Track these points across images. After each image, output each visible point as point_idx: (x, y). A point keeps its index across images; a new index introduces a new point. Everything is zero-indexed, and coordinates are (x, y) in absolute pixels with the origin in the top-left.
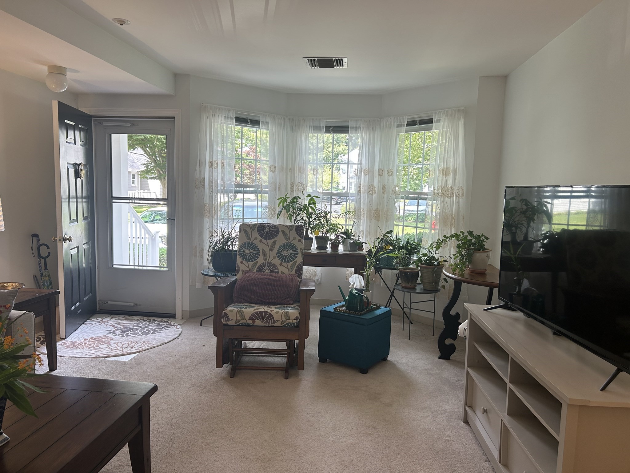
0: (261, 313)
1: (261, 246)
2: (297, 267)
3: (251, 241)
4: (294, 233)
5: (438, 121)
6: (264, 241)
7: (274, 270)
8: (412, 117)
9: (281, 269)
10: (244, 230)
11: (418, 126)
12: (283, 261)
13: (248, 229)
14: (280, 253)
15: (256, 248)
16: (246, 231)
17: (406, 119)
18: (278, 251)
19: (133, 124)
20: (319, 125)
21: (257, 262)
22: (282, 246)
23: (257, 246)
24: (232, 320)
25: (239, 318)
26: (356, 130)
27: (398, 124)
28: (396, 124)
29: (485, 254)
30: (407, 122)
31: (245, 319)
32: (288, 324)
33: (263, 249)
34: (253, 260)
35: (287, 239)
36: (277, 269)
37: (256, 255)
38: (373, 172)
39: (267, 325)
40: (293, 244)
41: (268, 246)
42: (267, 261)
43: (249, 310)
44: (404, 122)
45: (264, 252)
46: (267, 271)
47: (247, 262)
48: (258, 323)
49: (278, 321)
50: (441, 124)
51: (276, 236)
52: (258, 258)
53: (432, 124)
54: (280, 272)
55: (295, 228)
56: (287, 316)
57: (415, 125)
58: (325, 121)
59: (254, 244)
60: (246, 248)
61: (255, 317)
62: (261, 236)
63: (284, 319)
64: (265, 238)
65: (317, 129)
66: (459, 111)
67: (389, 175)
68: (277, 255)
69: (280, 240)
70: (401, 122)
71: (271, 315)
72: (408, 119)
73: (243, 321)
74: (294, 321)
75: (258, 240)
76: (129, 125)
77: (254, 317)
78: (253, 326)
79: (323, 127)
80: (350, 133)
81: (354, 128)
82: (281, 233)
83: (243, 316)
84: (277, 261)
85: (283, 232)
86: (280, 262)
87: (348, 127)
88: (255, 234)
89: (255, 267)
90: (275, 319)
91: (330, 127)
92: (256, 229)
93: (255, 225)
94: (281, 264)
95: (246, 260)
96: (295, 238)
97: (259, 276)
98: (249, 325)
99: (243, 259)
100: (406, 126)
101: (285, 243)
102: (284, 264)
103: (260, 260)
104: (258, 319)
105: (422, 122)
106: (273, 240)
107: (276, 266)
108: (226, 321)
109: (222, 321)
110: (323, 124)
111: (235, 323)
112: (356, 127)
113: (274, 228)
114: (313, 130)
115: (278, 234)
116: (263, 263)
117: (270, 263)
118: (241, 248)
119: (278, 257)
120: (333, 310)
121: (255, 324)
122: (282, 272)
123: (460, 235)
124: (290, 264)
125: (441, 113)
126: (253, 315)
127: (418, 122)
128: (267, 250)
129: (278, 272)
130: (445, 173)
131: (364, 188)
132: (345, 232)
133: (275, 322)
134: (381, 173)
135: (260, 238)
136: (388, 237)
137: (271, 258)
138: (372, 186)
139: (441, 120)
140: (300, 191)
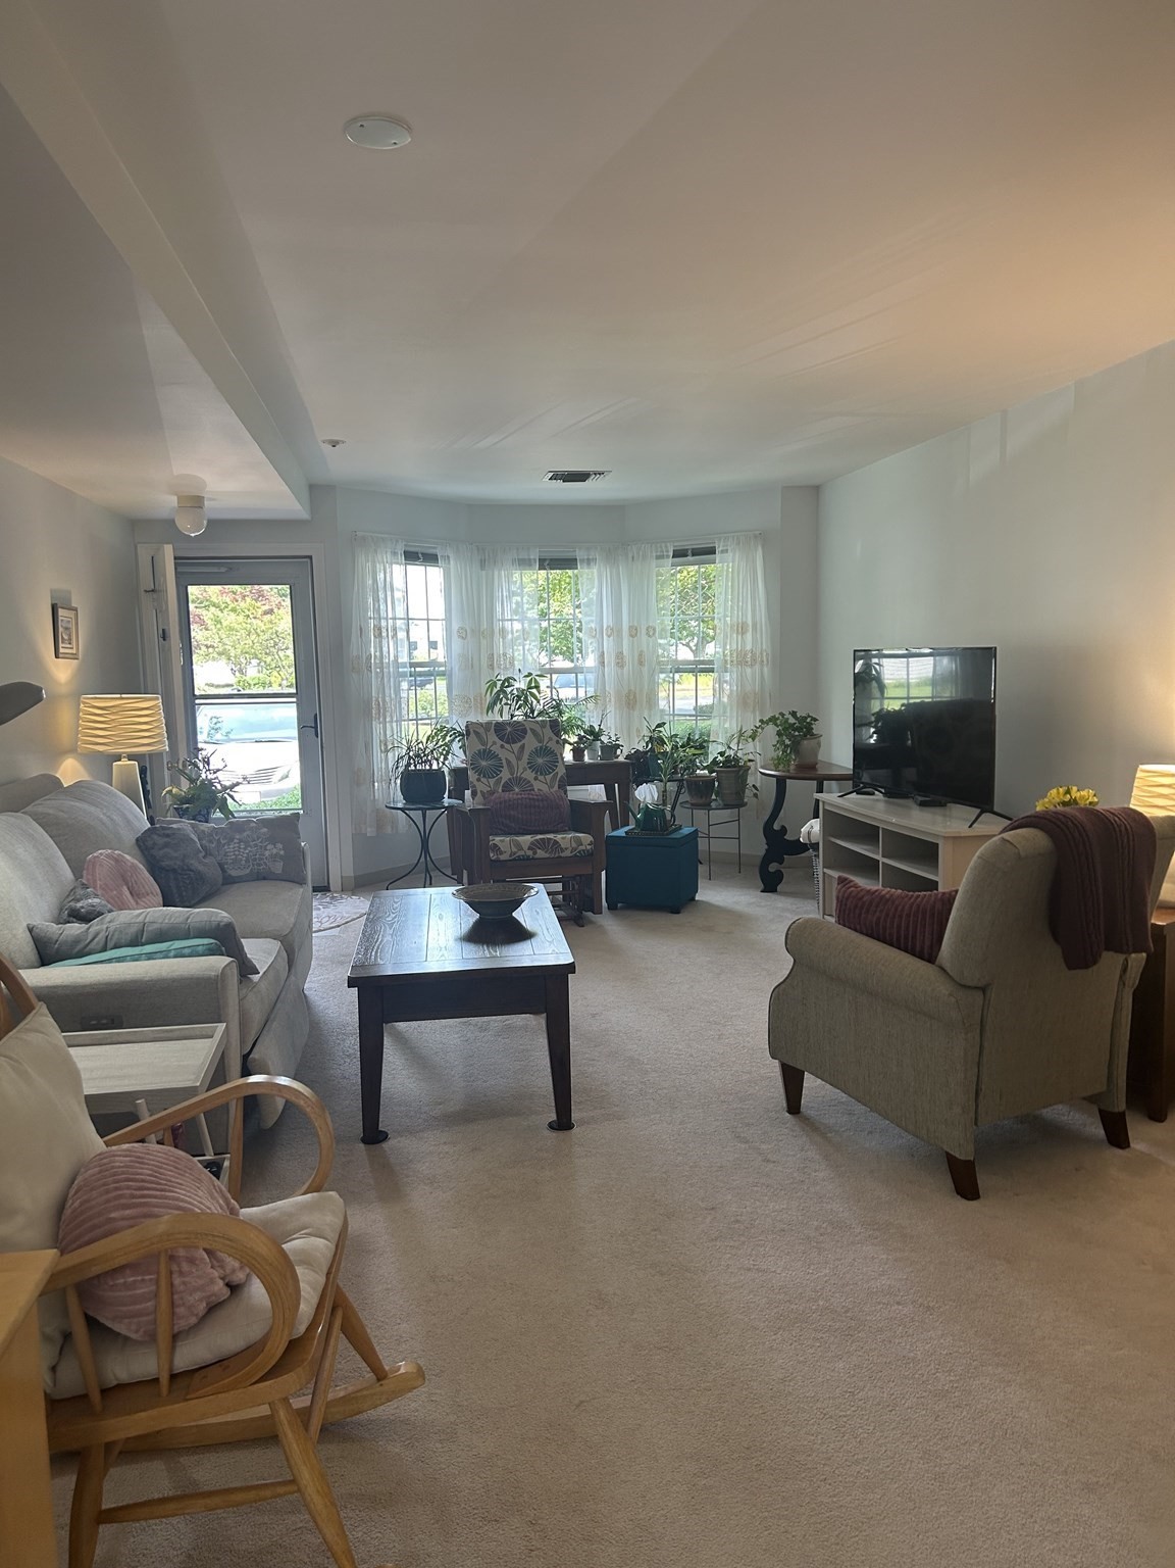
0: (542, 839)
1: (503, 755)
2: (560, 781)
3: (487, 748)
4: (548, 732)
5: (722, 552)
6: (506, 745)
7: (527, 787)
8: (681, 545)
9: (537, 785)
10: (474, 731)
11: (690, 558)
12: (538, 773)
13: (481, 731)
14: (532, 763)
15: (494, 757)
16: (476, 733)
17: (672, 546)
18: (528, 759)
19: (230, 570)
20: (528, 557)
21: (501, 777)
22: (533, 752)
23: (498, 755)
24: (505, 854)
25: (514, 850)
26: (589, 564)
27: (659, 554)
28: (654, 554)
29: (815, 741)
30: (674, 551)
31: (523, 851)
32: (579, 852)
33: (506, 759)
34: (495, 775)
35: (540, 741)
36: (532, 785)
37: (498, 768)
38: (620, 631)
39: (552, 856)
41: (513, 753)
42: (515, 775)
43: (526, 840)
44: (667, 551)
45: (508, 762)
46: (517, 790)
47: (486, 780)
48: (541, 854)
49: (566, 849)
50: (730, 554)
51: (524, 738)
52: (501, 771)
53: (713, 555)
54: (536, 790)
55: (548, 724)
56: (579, 842)
57: (686, 556)
58: (538, 550)
59: (492, 752)
60: (482, 760)
61: (536, 847)
62: (501, 739)
63: (574, 845)
64: (508, 743)
65: (524, 563)
66: (756, 537)
67: (649, 636)
68: (529, 765)
69: (530, 743)
70: (664, 553)
71: (556, 842)
72: (674, 547)
73: (521, 853)
74: (589, 847)
75: (498, 745)
77: (533, 846)
78: (533, 858)
79: (535, 560)
80: (578, 568)
81: (586, 561)
82: (529, 731)
83: (519, 846)
84: (529, 775)
85: (533, 731)
86: (533, 775)
87: (576, 560)
88: (492, 737)
89: (499, 784)
90: (562, 846)
91: (545, 560)
92: (493, 730)
93: (489, 723)
94: (536, 779)
95: (484, 776)
96: (550, 739)
97: (507, 795)
98: (528, 859)
99: (479, 775)
100: (672, 558)
102: (540, 778)
103: (505, 775)
104: (541, 850)
105: (696, 553)
106: (519, 744)
107: (529, 782)
109: (491, 855)
110: (535, 555)
112: (588, 559)
113: (518, 726)
114: (519, 565)
115: (526, 735)
116: (510, 778)
117: (521, 779)
118: (475, 758)
119: (530, 768)
120: (624, 835)
121: (536, 856)
122: (539, 789)
123: (778, 719)
124: (549, 777)
126: (532, 843)
127: (690, 551)
128: (513, 759)
129: (533, 790)
130: (741, 629)
131: (610, 659)
132: (591, 731)
133: (562, 850)
134: (634, 632)
135: (500, 742)
136: (661, 732)
137: (521, 770)
138: (622, 653)
139: (729, 548)
140: (506, 668)
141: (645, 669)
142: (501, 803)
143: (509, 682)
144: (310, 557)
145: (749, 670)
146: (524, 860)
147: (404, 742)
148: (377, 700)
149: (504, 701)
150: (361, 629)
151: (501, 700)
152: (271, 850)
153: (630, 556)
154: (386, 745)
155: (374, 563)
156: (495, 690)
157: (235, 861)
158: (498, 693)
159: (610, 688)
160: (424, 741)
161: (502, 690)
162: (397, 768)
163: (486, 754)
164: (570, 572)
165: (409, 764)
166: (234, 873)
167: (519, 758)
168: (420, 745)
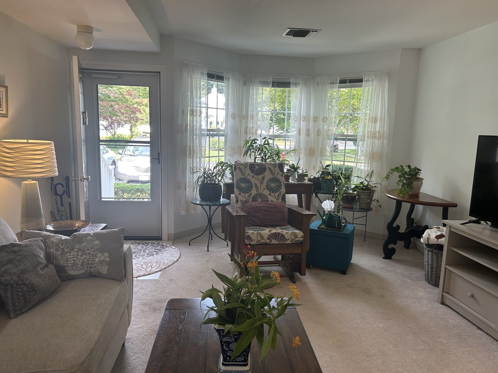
0: (275, 233)
1: (253, 181)
2: (282, 196)
3: (245, 177)
4: (277, 170)
5: (367, 81)
6: (255, 176)
7: (265, 199)
8: (344, 77)
9: (270, 198)
10: (239, 168)
11: (348, 84)
12: (271, 192)
13: (242, 167)
14: (268, 186)
15: (249, 182)
17: (339, 78)
18: (266, 184)
19: (119, 77)
20: (266, 81)
21: (251, 193)
22: (269, 180)
23: (250, 181)
24: (254, 240)
25: (259, 239)
27: (331, 81)
28: (329, 82)
29: (420, 182)
30: (340, 80)
31: (264, 239)
32: (296, 241)
33: (255, 183)
34: (248, 192)
35: (273, 174)
36: (267, 198)
37: (250, 188)
38: (309, 119)
39: (280, 243)
40: (277, 178)
41: (259, 180)
42: (259, 192)
43: (266, 232)
44: (336, 80)
45: (256, 185)
46: (259, 200)
47: (243, 194)
48: (274, 242)
49: (288, 239)
50: (370, 83)
51: (264, 172)
52: (251, 190)
53: (362, 83)
54: (270, 201)
55: (278, 165)
56: (295, 235)
57: (346, 83)
58: (272, 77)
59: (248, 179)
60: (242, 183)
61: (271, 237)
62: (253, 172)
63: (293, 237)
64: (256, 174)
65: (265, 84)
66: (385, 74)
67: (324, 122)
68: (266, 187)
69: (268, 175)
70: (334, 81)
71: (283, 235)
72: (340, 78)
73: (263, 241)
74: (301, 239)
75: (251, 176)
76: (116, 77)
78: (269, 244)
79: (270, 82)
80: (291, 87)
81: (295, 84)
82: (267, 170)
83: (262, 236)
84: (266, 192)
85: (270, 169)
86: (269, 192)
87: (290, 83)
88: (248, 171)
89: (250, 197)
90: (287, 238)
91: (275, 82)
92: (248, 167)
93: (247, 164)
94: (270, 194)
95: (243, 192)
96: (278, 174)
97: (255, 204)
98: (267, 244)
99: (240, 191)
100: (339, 83)
101: (271, 178)
102: (272, 194)
103: (254, 192)
104: (274, 239)
105: (351, 81)
106: (262, 176)
107: (266, 196)
108: (249, 241)
109: (246, 241)
110: (270, 80)
111: (257, 243)
112: (296, 83)
113: (262, 166)
114: (262, 84)
115: (266, 171)
116: (256, 194)
117: (262, 194)
118: (238, 182)
119: (267, 189)
121: (271, 243)
122: (271, 201)
123: (400, 168)
124: (277, 194)
125: (370, 75)
126: (269, 236)
127: (348, 81)
128: (258, 183)
129: (268, 201)
130: (375, 120)
131: (303, 132)
132: (293, 167)
133: (286, 240)
134: (316, 119)
135: (252, 174)
136: (328, 169)
137: (262, 190)
138: (309, 129)
139: (370, 79)
140: (253, 134)
141: (321, 138)
142: (251, 208)
143: (255, 141)
144: (159, 73)
145: (377, 141)
146: (264, 244)
147: (202, 170)
148: (190, 147)
149: (252, 150)
150: (183, 111)
151: (251, 150)
152: (100, 257)
153: (317, 82)
154: (193, 170)
155: (191, 79)
156: (248, 145)
157: (74, 265)
158: (249, 146)
159: (302, 145)
160: (212, 169)
161: (251, 145)
162: (198, 182)
163: (244, 180)
164: (287, 89)
165: (204, 181)
166: (72, 273)
167: (261, 183)
168: (210, 171)
